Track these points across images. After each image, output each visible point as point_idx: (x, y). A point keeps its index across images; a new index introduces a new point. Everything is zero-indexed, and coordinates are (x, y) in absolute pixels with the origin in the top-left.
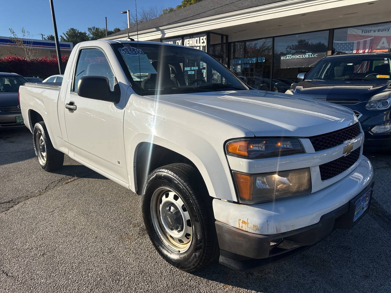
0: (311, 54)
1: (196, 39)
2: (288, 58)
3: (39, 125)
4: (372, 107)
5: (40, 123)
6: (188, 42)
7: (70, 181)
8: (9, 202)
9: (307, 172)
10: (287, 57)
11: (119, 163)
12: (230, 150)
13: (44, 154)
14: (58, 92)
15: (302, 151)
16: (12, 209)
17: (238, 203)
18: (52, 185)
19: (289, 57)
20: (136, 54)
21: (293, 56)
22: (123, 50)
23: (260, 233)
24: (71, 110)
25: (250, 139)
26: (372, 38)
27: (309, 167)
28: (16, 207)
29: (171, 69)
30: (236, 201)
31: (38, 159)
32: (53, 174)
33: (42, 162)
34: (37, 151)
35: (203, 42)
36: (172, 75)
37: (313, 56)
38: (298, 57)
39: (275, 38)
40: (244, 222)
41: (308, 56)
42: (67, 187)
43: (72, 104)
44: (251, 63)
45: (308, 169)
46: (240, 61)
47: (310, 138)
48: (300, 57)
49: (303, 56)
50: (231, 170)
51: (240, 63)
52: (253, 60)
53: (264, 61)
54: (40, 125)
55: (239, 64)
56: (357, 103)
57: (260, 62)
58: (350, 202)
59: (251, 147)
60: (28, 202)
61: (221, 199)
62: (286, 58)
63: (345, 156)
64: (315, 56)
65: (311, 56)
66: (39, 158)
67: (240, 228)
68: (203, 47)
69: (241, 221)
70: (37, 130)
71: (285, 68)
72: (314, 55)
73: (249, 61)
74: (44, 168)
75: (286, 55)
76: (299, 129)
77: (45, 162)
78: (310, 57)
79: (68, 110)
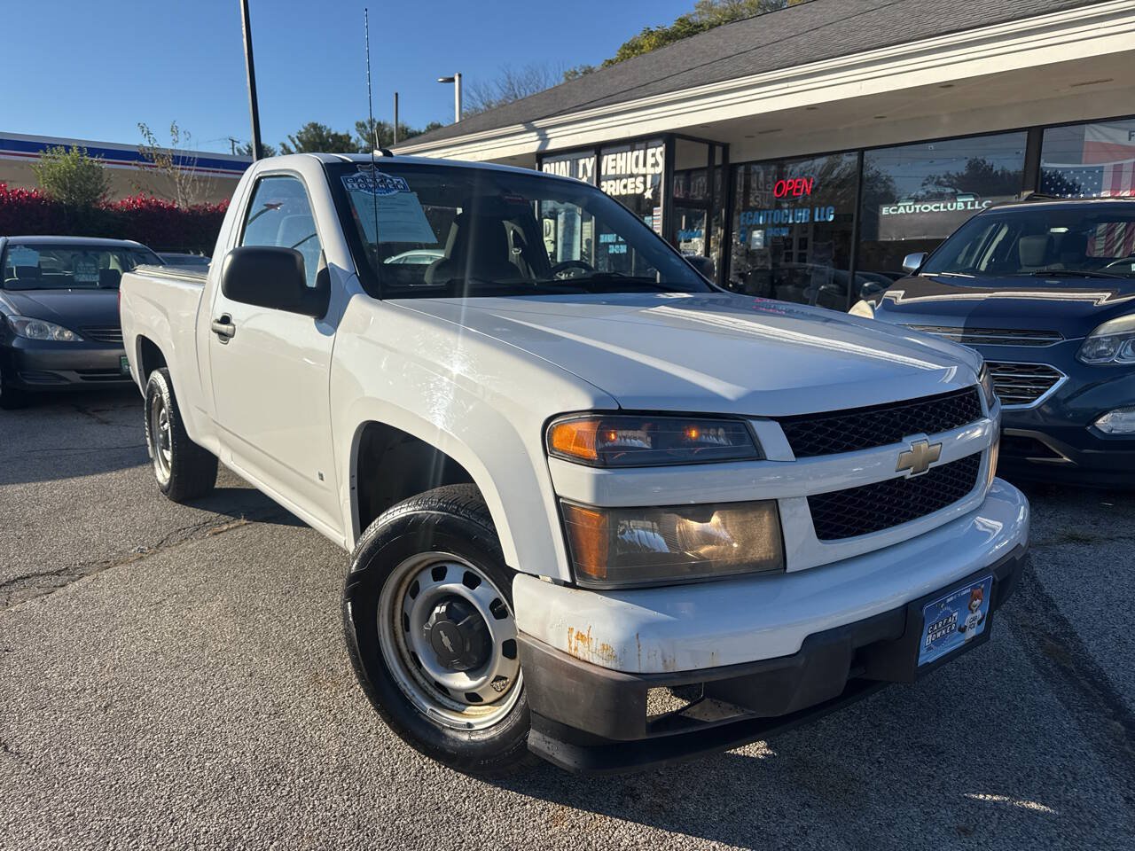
0: (973, 199)
1: (636, 153)
2: (902, 210)
3: (157, 377)
4: (1099, 355)
5: (161, 372)
6: (613, 164)
7: (225, 528)
8: (58, 573)
9: (767, 513)
10: (899, 207)
11: (322, 479)
12: (555, 446)
13: (168, 455)
14: (198, 289)
15: (756, 454)
16: (61, 591)
17: (572, 585)
18: (178, 537)
19: (905, 207)
20: (389, 190)
21: (918, 207)
22: (355, 180)
23: (618, 668)
24: (224, 336)
25: (608, 417)
27: (776, 500)
28: (71, 588)
29: (512, 232)
30: (569, 580)
31: (153, 468)
32: (187, 508)
33: (163, 475)
34: (154, 446)
35: (656, 164)
36: (516, 249)
37: (977, 207)
38: (931, 207)
39: (865, 153)
40: (580, 636)
41: (962, 204)
42: (213, 543)
43: (225, 320)
44: (794, 223)
45: (773, 505)
46: (761, 218)
47: (783, 421)
48: (939, 207)
49: (949, 205)
50: (557, 498)
51: (761, 222)
52: (800, 214)
53: (832, 218)
54: (160, 375)
55: (757, 227)
56: (1053, 342)
57: (819, 222)
58: (907, 607)
59: (613, 436)
60: (105, 575)
61: (537, 577)
62: (897, 210)
63: (908, 477)
64: (984, 205)
65: (973, 205)
66: (156, 465)
67: (573, 652)
68: (654, 176)
69: (574, 634)
70: (153, 389)
71: (894, 239)
72: (980, 204)
73: (788, 216)
74: (165, 490)
75: (898, 202)
76: (754, 396)
77: (168, 475)
78: (969, 208)
79: (216, 335)
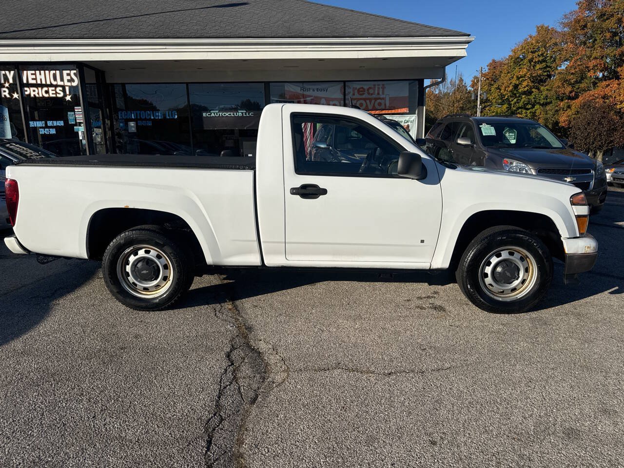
0: (245, 111)
1: (52, 72)
2: (213, 115)
10: (211, 113)
19: (214, 113)
21: (221, 113)
26: (312, 98)
35: (72, 80)
37: (247, 115)
38: (227, 114)
41: (241, 114)
44: (154, 118)
46: (133, 115)
48: (231, 114)
49: (235, 114)
51: (133, 118)
52: (157, 114)
53: (176, 117)
55: (132, 120)
57: (169, 119)
62: (211, 115)
64: (250, 114)
65: (246, 114)
68: (71, 87)
71: (211, 129)
72: (249, 114)
73: (150, 115)
75: (211, 110)
78: (244, 115)
